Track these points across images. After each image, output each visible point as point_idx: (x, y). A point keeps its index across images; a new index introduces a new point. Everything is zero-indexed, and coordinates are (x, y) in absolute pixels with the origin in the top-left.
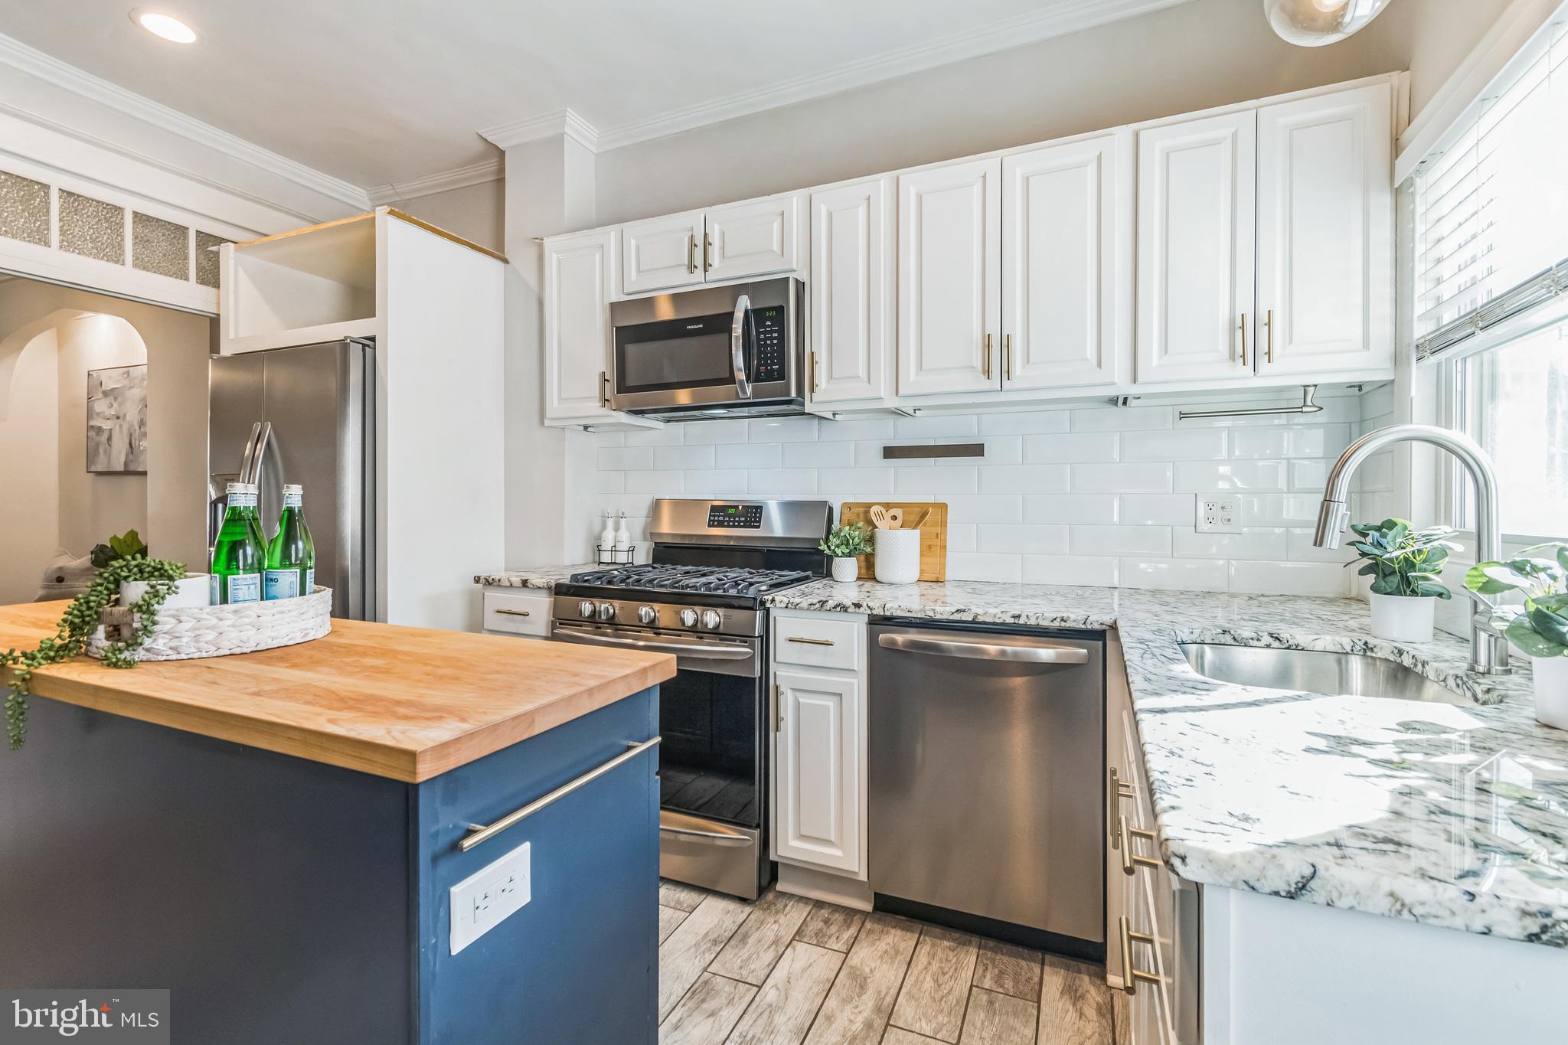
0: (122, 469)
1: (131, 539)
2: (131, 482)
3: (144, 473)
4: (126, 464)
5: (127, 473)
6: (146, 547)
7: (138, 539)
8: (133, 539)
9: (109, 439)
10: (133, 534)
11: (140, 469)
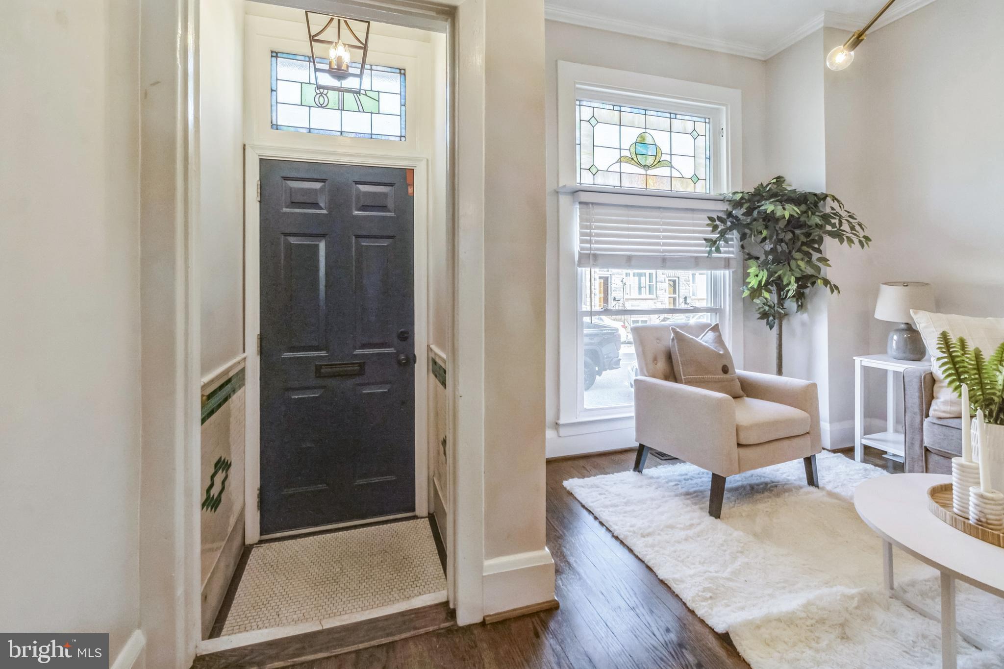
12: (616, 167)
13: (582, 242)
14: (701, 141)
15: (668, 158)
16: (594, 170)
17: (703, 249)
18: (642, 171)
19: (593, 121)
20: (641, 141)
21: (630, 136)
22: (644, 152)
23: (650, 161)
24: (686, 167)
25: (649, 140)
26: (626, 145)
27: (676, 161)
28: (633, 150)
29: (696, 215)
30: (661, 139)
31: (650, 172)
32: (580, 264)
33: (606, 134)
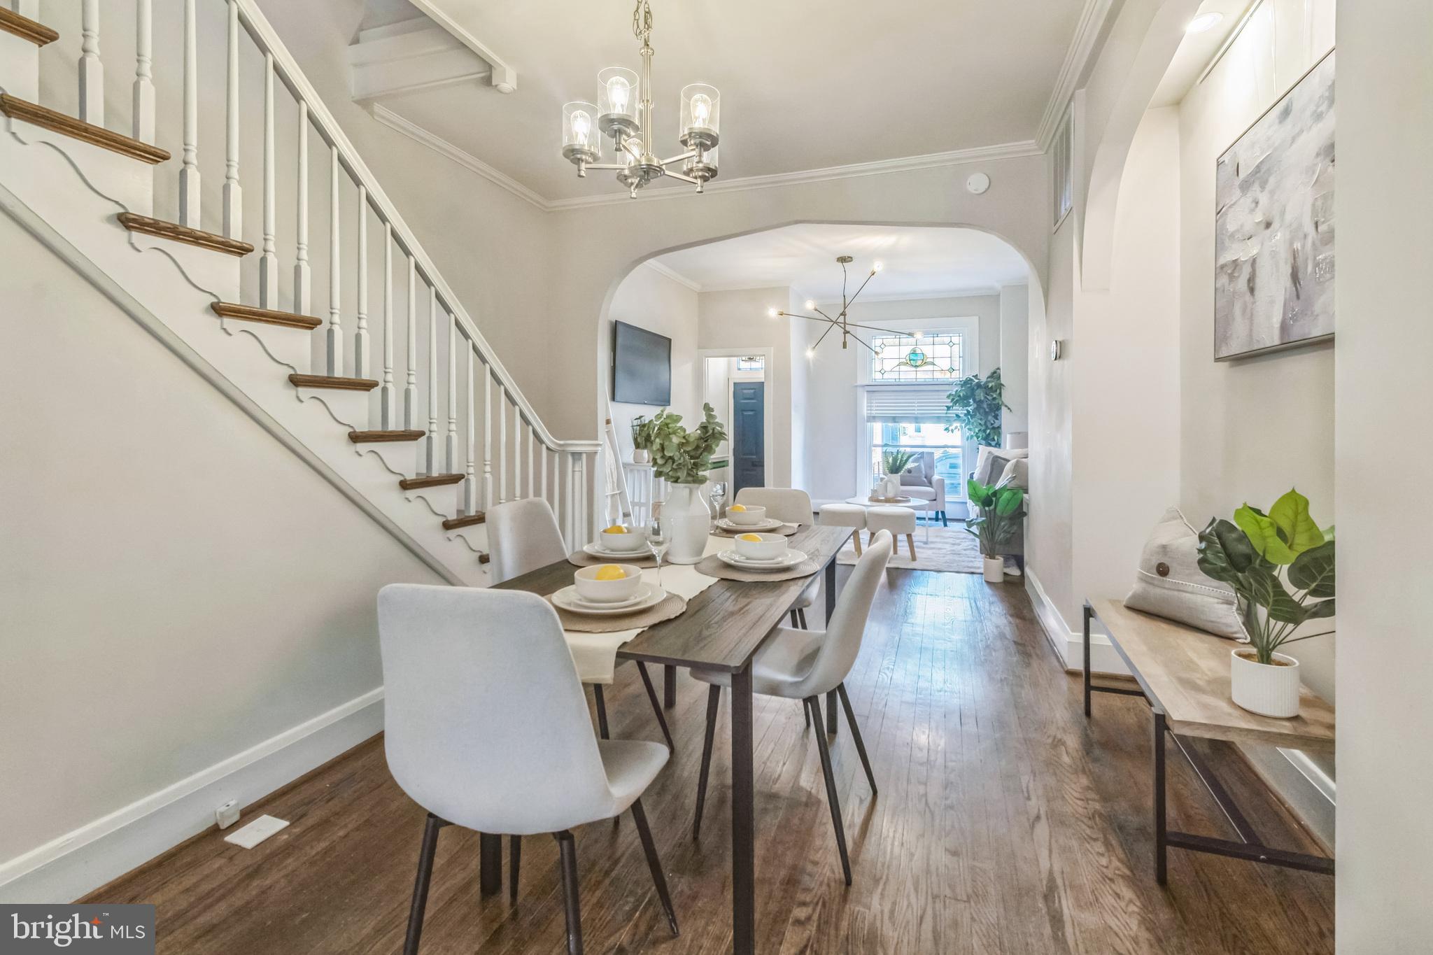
0: (1276, 341)
1: (1290, 513)
2: (1301, 367)
3: (1327, 342)
4: (1284, 328)
5: (1289, 348)
6: (1332, 543)
7: (1308, 518)
8: (1296, 514)
9: (1251, 281)
10: (1296, 502)
11: (1317, 331)
12: (897, 369)
13: (868, 410)
14: (956, 348)
15: (931, 360)
16: (883, 372)
17: (943, 412)
18: (914, 369)
19: (883, 346)
20: (914, 353)
21: (906, 351)
22: (915, 358)
23: (919, 363)
24: (945, 364)
25: (918, 351)
26: (903, 356)
27: (936, 361)
28: (907, 358)
29: (940, 393)
30: (927, 351)
31: (918, 369)
32: (868, 421)
33: (890, 352)
